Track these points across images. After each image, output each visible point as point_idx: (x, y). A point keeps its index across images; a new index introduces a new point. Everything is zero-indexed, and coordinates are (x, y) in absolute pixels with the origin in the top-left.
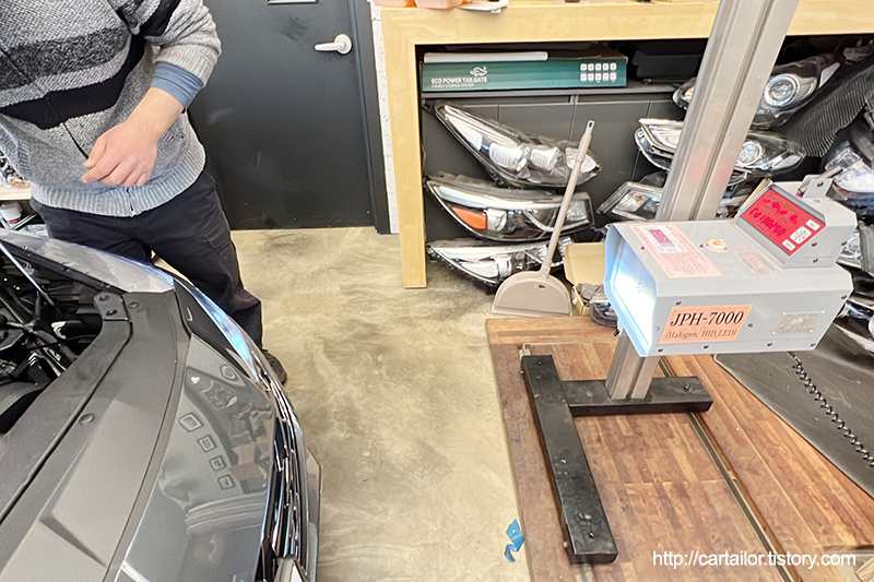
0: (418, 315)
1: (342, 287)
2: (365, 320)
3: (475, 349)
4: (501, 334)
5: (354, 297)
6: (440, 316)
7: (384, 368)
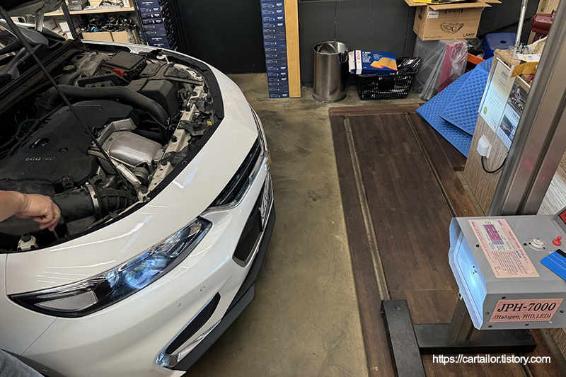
0: (296, 108)
1: (257, 98)
2: (270, 110)
3: (323, 119)
4: (335, 112)
5: (264, 102)
6: (307, 108)
7: (280, 127)
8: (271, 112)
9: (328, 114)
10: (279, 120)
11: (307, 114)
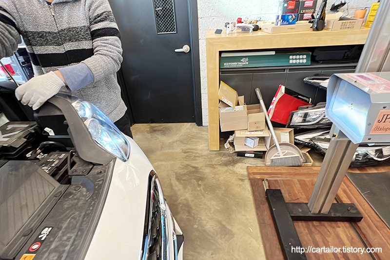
0: (216, 163)
1: (182, 150)
2: (193, 165)
3: (242, 180)
4: (254, 174)
5: (187, 154)
6: (226, 164)
7: (202, 187)
8: (194, 167)
9: (246, 173)
10: (201, 179)
11: (226, 171)
